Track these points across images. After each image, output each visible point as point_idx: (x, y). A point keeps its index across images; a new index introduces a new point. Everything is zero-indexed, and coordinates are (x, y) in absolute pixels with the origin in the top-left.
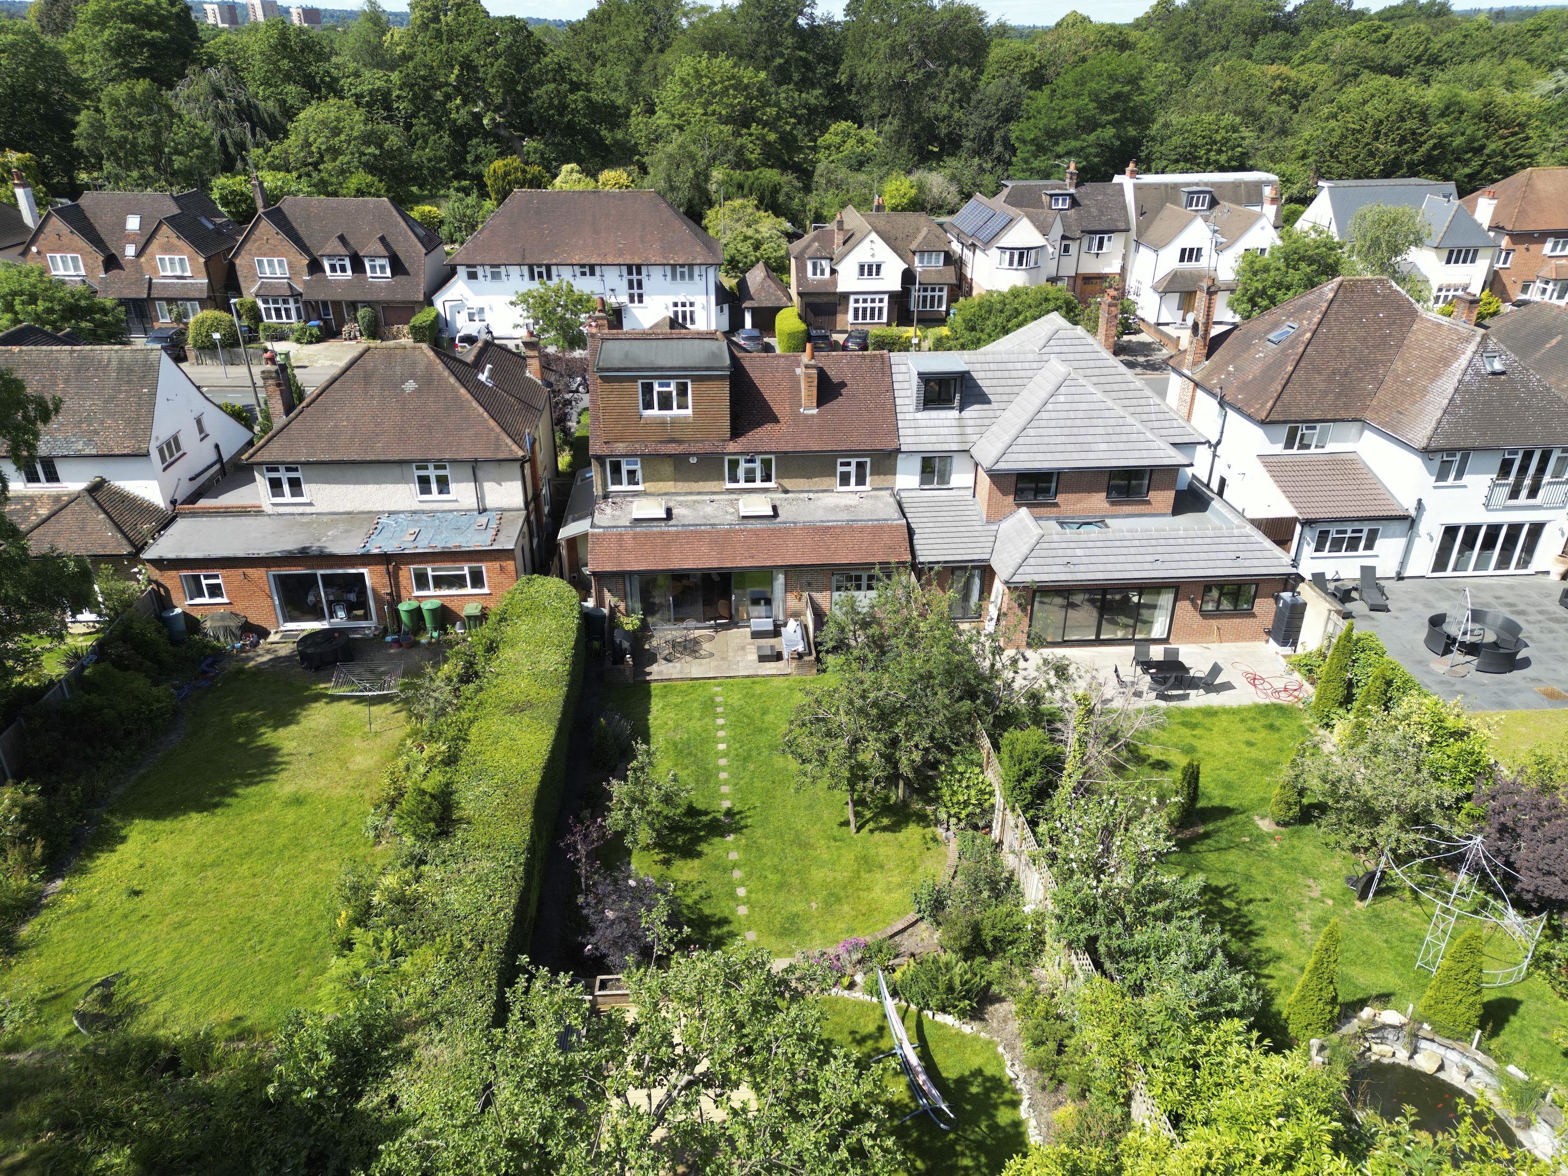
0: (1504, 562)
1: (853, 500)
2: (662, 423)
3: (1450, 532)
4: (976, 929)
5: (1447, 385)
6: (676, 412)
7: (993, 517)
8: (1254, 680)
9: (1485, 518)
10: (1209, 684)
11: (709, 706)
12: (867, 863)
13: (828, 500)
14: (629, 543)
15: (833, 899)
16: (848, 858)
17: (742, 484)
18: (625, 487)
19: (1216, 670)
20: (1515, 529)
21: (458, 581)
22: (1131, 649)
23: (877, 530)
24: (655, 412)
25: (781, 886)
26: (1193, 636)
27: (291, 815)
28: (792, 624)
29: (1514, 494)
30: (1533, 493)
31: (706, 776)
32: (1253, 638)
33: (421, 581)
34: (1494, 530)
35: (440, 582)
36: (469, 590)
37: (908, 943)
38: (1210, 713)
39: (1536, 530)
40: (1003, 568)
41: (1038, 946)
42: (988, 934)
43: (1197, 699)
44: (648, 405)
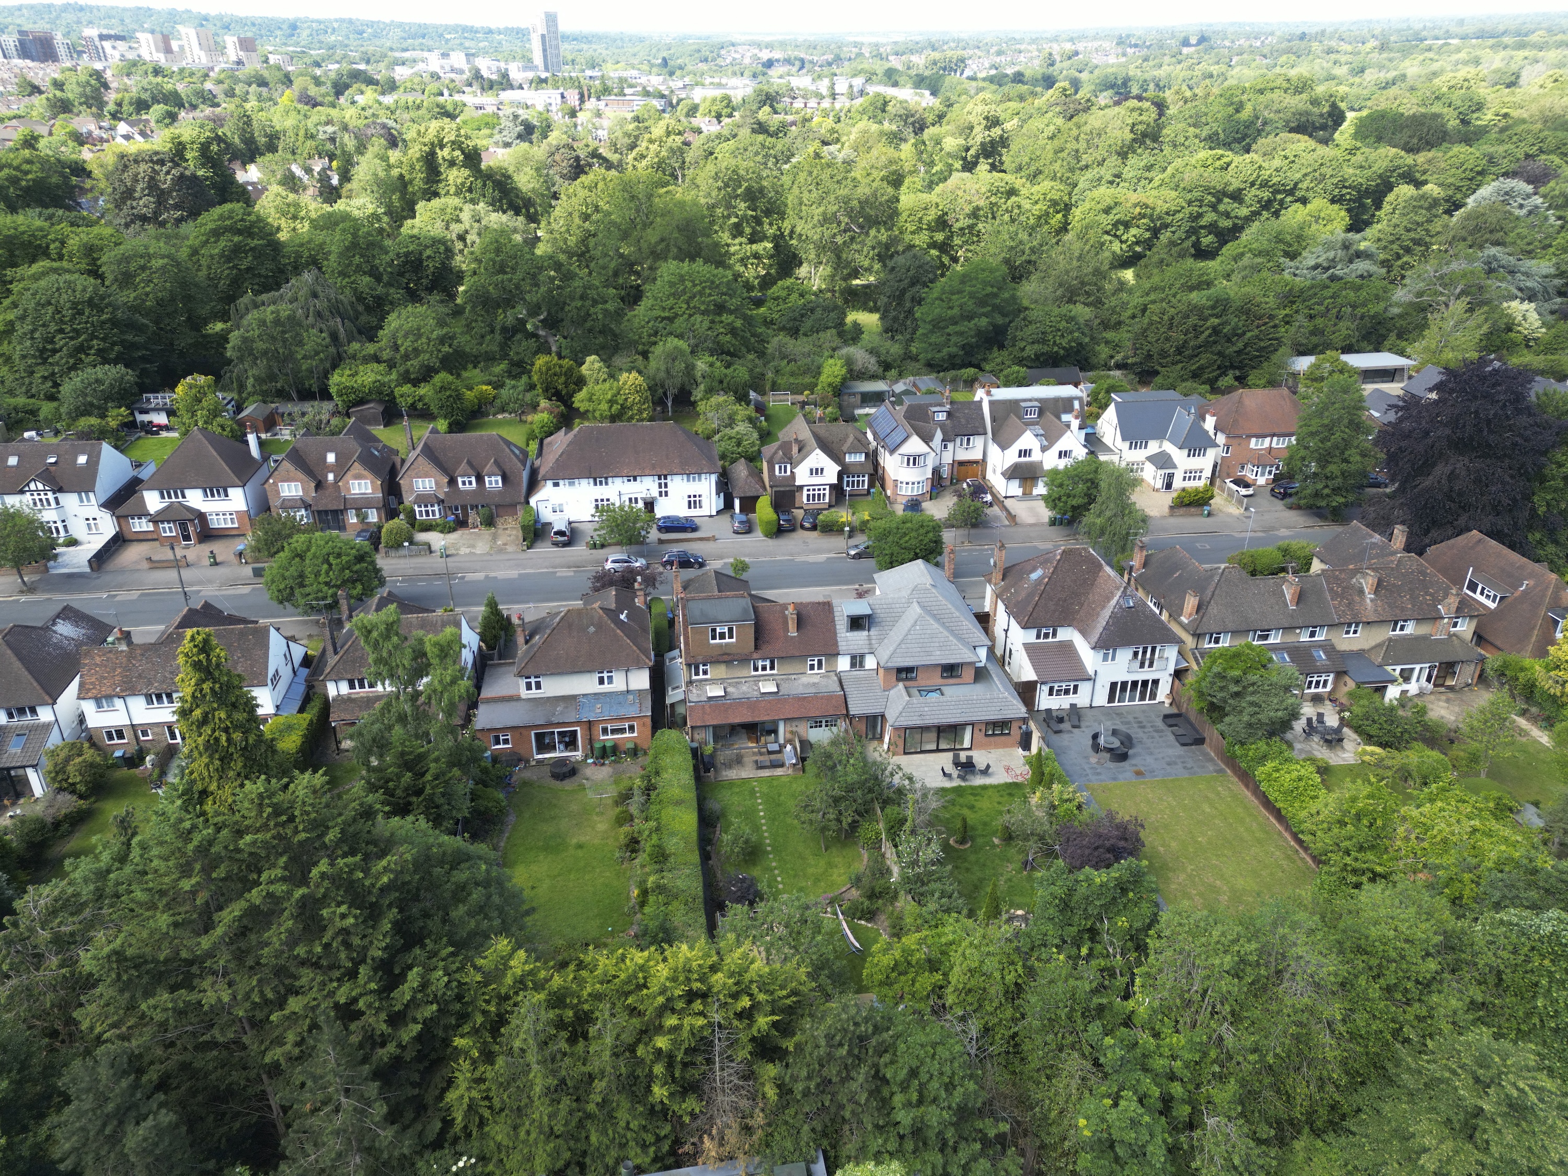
0: (1142, 698)
1: (816, 679)
2: (720, 645)
3: (1113, 685)
4: (873, 889)
5: (1106, 614)
6: (727, 640)
7: (887, 689)
8: (1008, 769)
9: (1130, 678)
10: (986, 772)
11: (752, 792)
12: (830, 865)
13: (804, 680)
14: (708, 710)
15: (817, 880)
16: (822, 863)
17: (760, 672)
18: (701, 676)
19: (988, 767)
20: (1145, 683)
21: (622, 731)
22: (950, 755)
23: (829, 697)
24: (718, 641)
25: (795, 876)
26: (982, 746)
27: (580, 853)
28: (789, 747)
29: (1142, 665)
30: (1151, 665)
31: (756, 828)
32: (1012, 746)
33: (605, 731)
34: (1135, 683)
35: (614, 731)
36: (627, 735)
37: (847, 896)
38: (984, 788)
39: (1156, 682)
40: (891, 717)
41: (896, 894)
42: (877, 890)
43: (979, 781)
44: (714, 638)
